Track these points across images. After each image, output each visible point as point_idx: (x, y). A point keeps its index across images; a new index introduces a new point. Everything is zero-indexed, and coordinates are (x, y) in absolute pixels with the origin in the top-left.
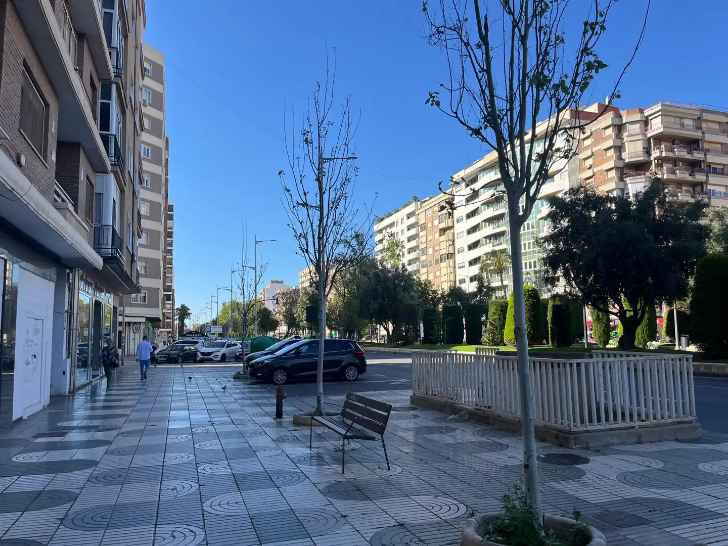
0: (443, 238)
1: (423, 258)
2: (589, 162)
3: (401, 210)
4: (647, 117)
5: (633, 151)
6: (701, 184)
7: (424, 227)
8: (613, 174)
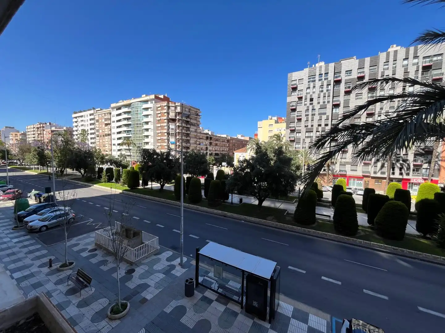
0: (106, 127)
1: (97, 133)
2: (159, 115)
3: (87, 111)
4: (176, 106)
5: (172, 115)
6: (189, 128)
7: (98, 121)
8: (166, 121)
